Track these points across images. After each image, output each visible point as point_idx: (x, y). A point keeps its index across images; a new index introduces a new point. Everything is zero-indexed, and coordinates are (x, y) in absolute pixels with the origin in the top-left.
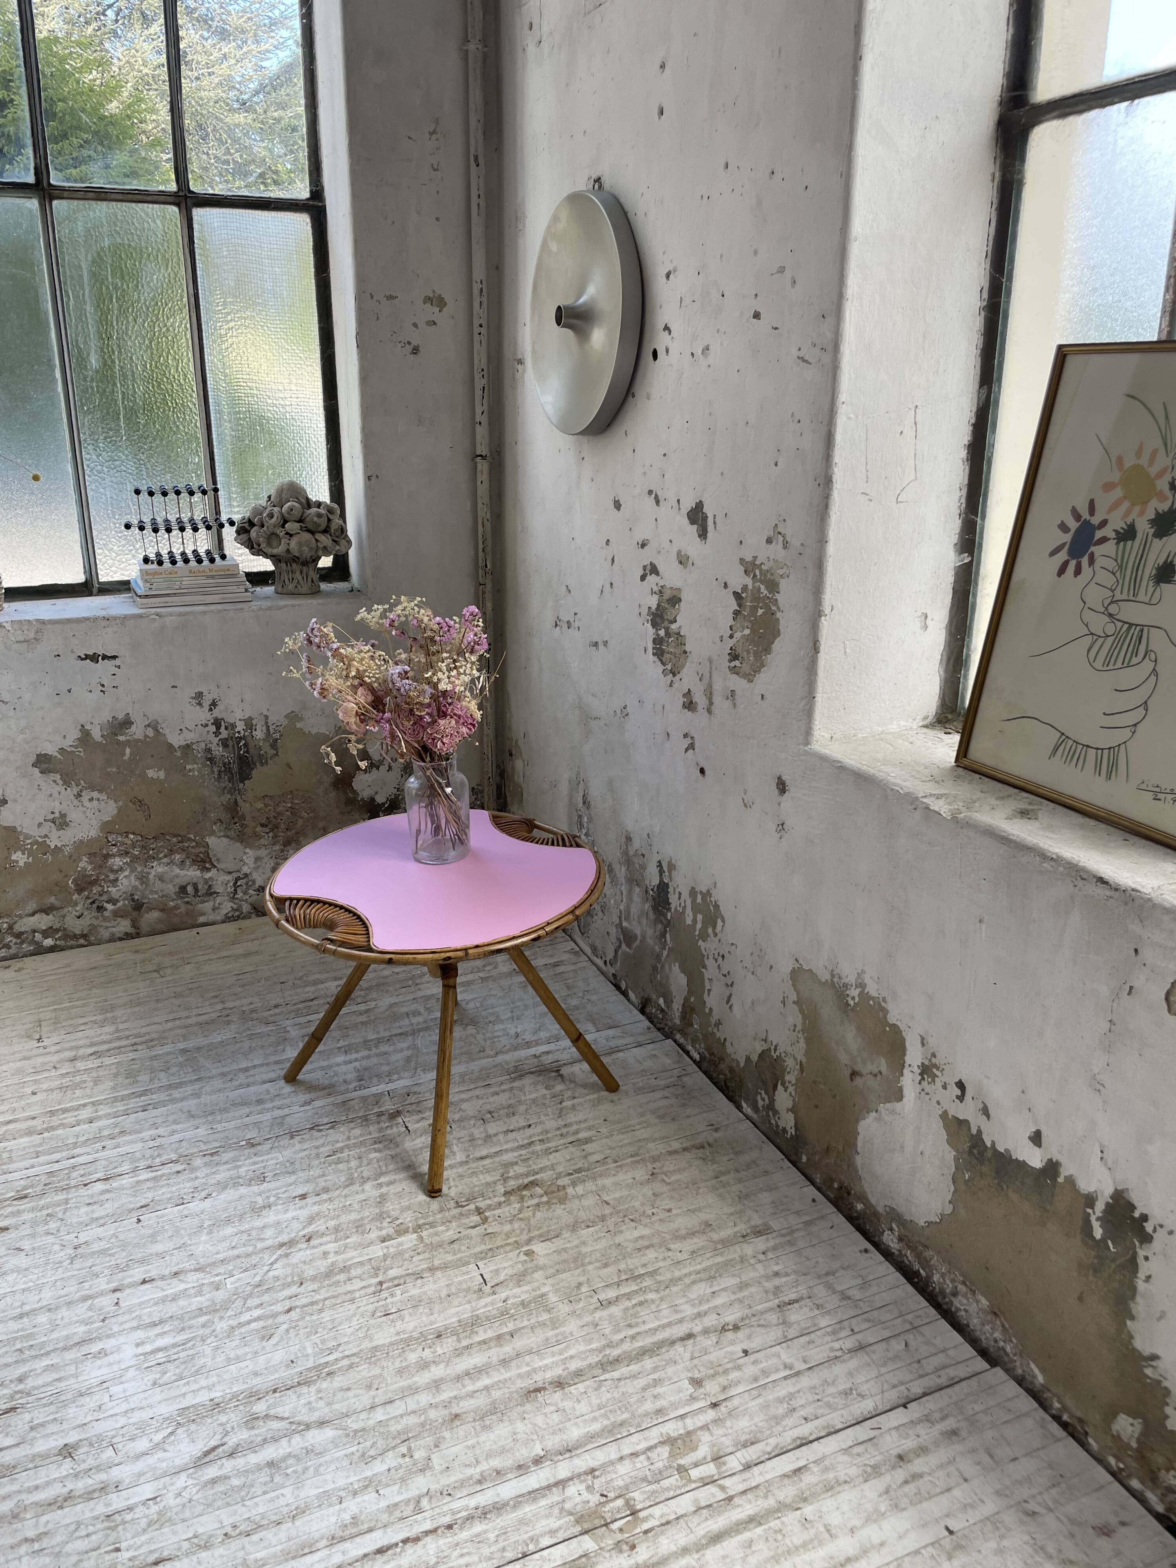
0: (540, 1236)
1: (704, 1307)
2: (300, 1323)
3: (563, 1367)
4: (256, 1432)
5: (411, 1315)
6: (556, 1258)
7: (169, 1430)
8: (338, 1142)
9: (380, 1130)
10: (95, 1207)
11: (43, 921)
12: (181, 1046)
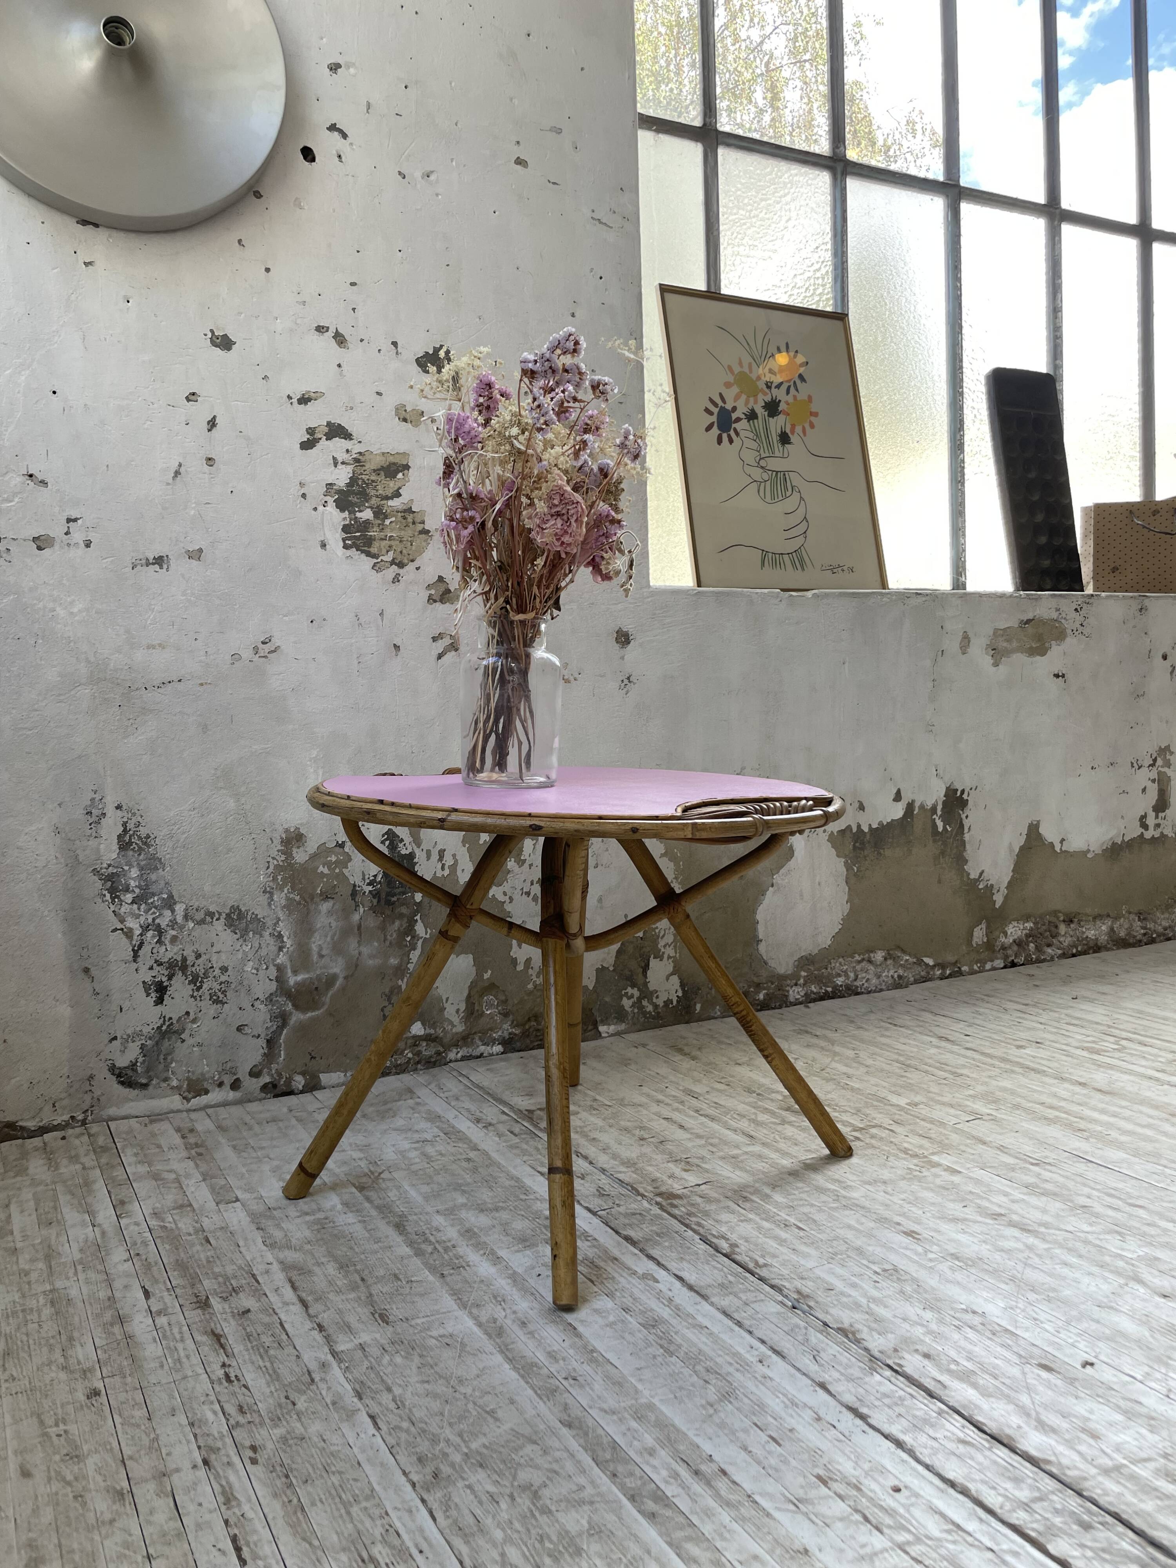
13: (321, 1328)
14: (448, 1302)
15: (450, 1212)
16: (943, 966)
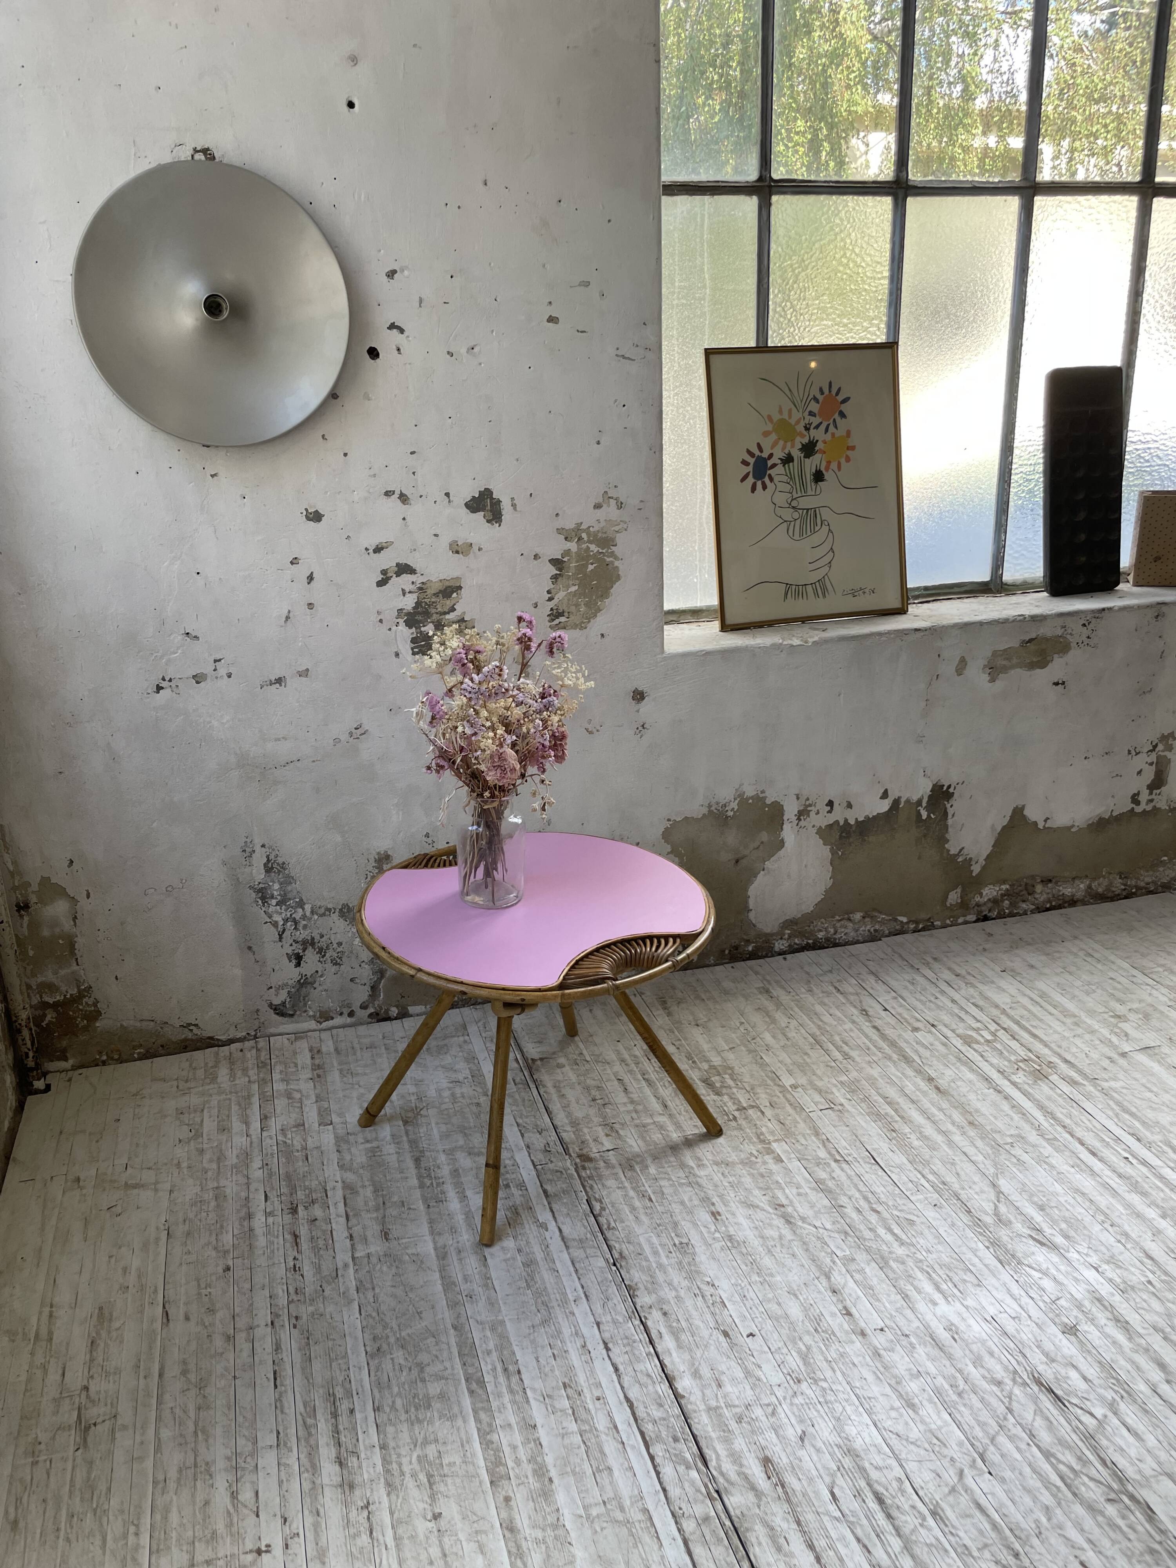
0: (773, 1080)
1: (847, 1020)
9: (610, 1167)
13: (351, 1237)
14: (425, 1229)
15: (450, 1152)
16: (917, 922)
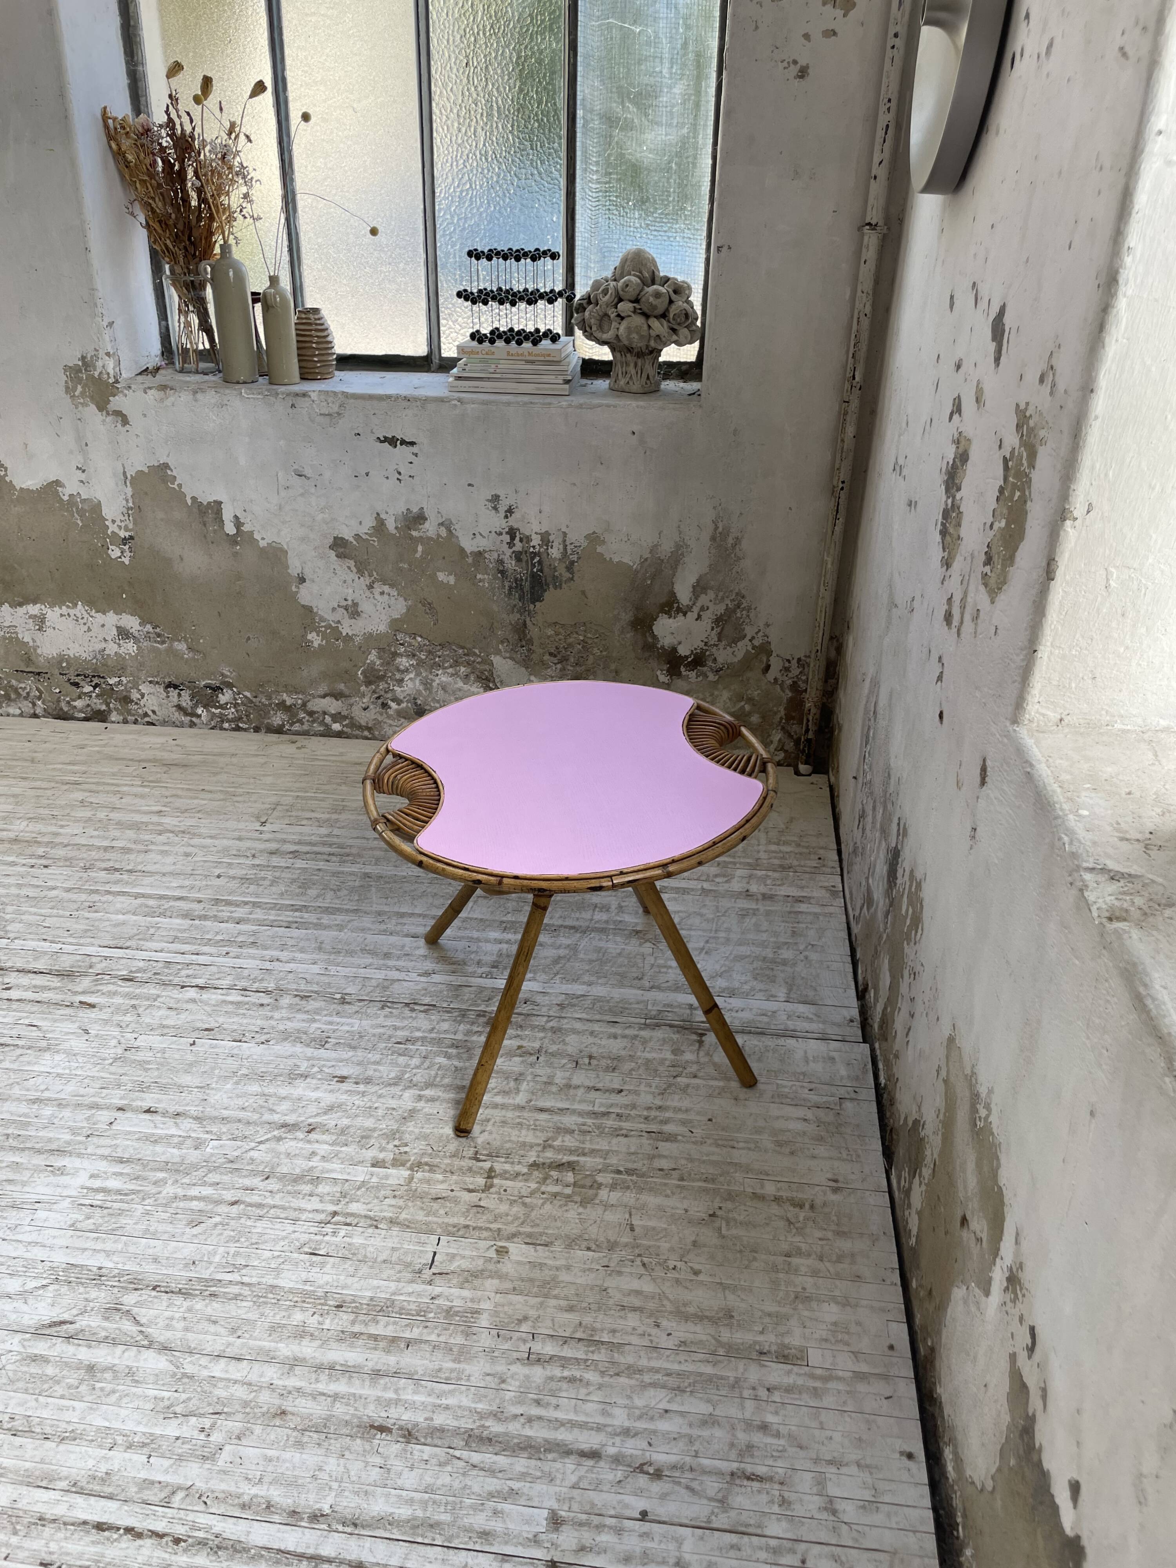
0: (530, 1235)
1: (641, 1425)
2: (232, 1223)
3: (428, 1415)
4: (106, 1324)
5: (333, 1267)
6: (525, 1272)
7: (44, 1282)
8: (419, 1030)
9: (468, 1033)
10: (173, 1013)
11: (333, 705)
12: (368, 869)
